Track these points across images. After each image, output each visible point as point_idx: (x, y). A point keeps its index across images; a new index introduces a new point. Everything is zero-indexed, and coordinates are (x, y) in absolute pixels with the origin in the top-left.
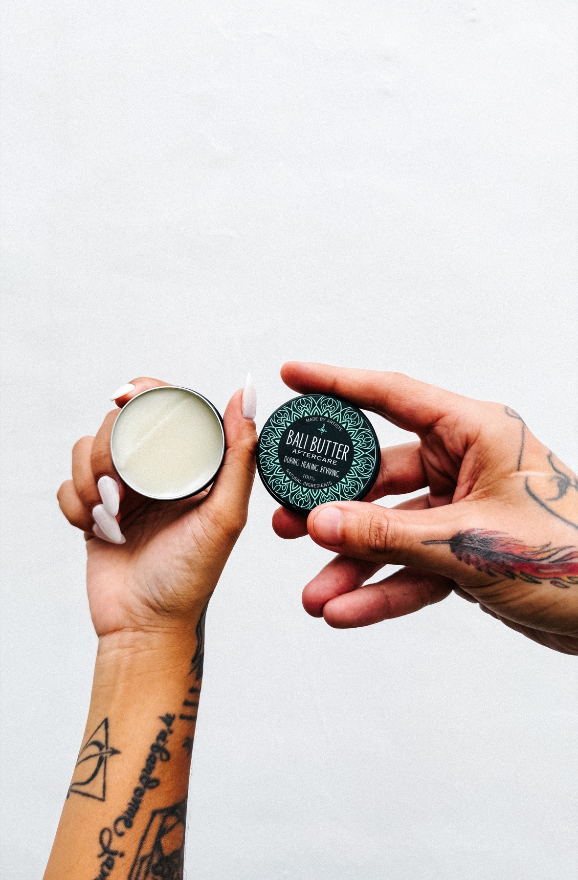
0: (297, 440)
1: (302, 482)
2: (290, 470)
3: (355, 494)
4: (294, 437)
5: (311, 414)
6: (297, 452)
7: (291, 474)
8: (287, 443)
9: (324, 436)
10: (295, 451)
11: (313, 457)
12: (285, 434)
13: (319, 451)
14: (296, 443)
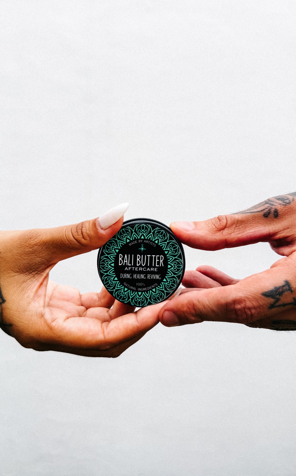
0: (126, 260)
1: (137, 289)
2: (127, 283)
3: (174, 287)
4: (123, 259)
5: (131, 239)
6: (128, 269)
7: (128, 285)
8: (120, 265)
9: (144, 253)
10: (126, 269)
11: (140, 270)
12: (117, 258)
13: (143, 264)
14: (126, 263)
